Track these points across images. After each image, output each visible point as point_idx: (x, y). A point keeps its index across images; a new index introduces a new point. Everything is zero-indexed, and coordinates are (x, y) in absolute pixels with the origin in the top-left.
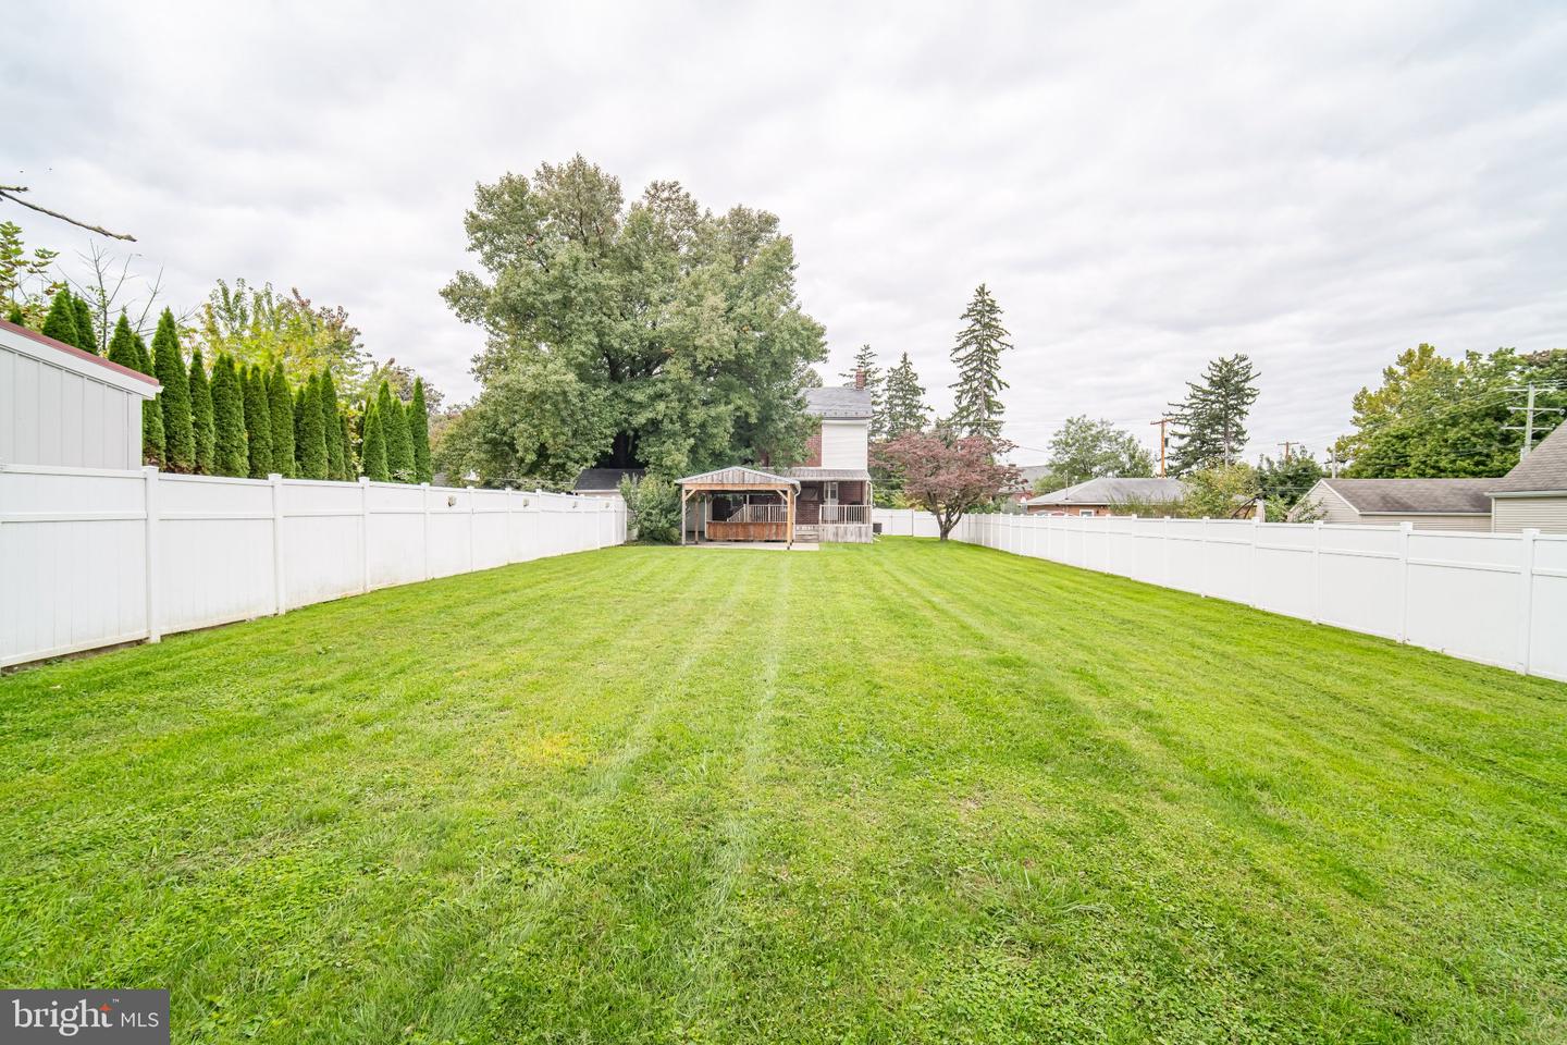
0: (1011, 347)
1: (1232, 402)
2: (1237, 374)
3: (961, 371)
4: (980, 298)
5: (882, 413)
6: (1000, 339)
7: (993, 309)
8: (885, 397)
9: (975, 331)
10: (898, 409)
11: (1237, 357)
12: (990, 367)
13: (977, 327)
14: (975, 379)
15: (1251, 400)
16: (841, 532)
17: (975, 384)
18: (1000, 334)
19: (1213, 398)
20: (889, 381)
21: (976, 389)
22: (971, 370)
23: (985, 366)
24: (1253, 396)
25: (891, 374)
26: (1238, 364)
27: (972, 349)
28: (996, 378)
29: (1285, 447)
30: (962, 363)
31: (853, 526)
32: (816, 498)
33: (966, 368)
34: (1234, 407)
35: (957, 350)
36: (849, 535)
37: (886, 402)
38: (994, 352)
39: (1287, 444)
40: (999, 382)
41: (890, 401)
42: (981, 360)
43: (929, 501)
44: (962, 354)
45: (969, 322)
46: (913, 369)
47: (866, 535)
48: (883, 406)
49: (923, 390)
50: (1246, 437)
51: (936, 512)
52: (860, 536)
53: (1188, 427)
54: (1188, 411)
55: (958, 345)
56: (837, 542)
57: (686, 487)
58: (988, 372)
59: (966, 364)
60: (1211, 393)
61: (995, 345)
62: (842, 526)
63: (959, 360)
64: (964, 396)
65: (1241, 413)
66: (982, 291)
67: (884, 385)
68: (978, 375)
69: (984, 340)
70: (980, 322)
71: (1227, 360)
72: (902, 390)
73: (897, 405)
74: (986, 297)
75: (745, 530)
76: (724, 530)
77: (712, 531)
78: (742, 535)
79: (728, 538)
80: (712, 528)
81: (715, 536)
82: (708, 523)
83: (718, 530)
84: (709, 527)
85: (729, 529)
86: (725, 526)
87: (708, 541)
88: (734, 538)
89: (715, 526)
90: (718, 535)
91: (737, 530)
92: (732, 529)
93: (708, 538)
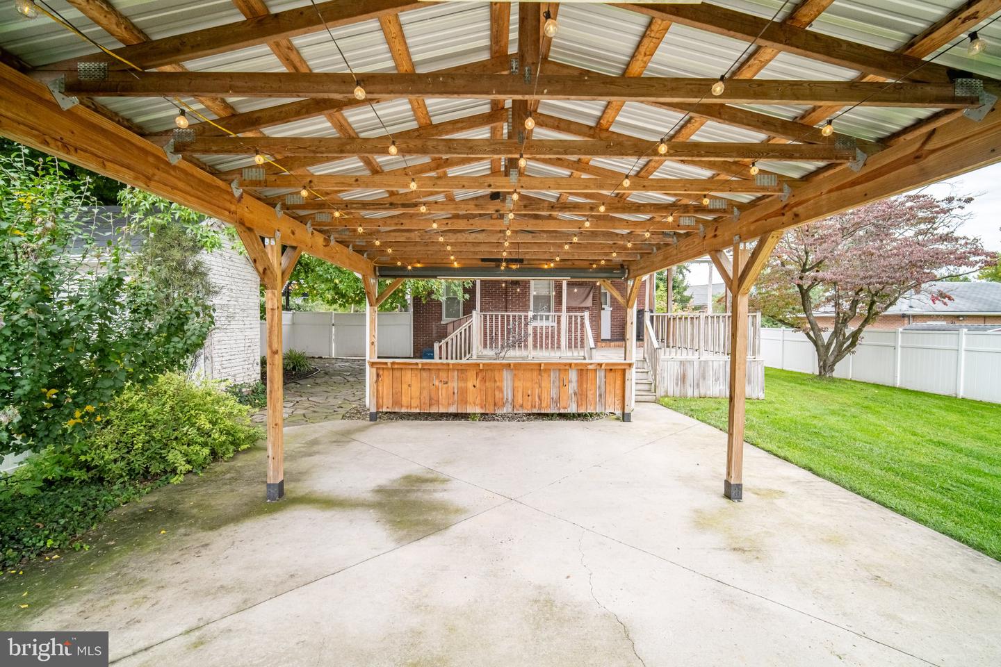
36: (711, 381)
47: (750, 380)
56: (685, 396)
62: (694, 357)
75: (487, 384)
76: (425, 384)
77: (386, 389)
78: (478, 401)
79: (434, 410)
80: (387, 377)
81: (397, 402)
82: (372, 364)
83: (405, 386)
84: (378, 375)
85: (436, 383)
86: (425, 374)
87: (374, 417)
88: (453, 410)
89: (397, 374)
90: (405, 400)
91: (462, 384)
92: (446, 383)
93: (373, 410)
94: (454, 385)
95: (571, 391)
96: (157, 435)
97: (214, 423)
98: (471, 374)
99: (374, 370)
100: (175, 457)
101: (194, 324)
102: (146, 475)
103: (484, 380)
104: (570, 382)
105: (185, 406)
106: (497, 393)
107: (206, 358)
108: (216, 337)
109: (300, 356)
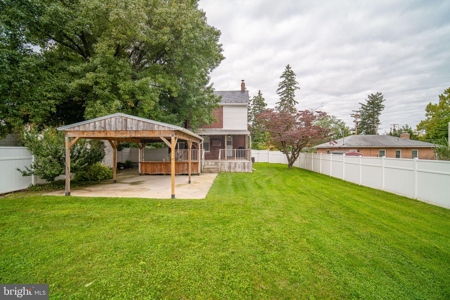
0: (299, 88)
1: (376, 110)
2: (378, 99)
3: (281, 97)
4: (287, 70)
5: (251, 113)
6: (295, 85)
7: (292, 73)
8: (252, 107)
9: (286, 82)
10: (257, 111)
11: (378, 93)
12: (291, 95)
13: (286, 81)
14: (285, 101)
15: (382, 109)
16: (233, 165)
17: (286, 102)
18: (295, 84)
19: (369, 108)
20: (254, 101)
21: (286, 104)
22: (285, 97)
23: (289, 96)
24: (383, 108)
25: (254, 98)
26: (378, 96)
27: (284, 89)
28: (293, 100)
29: (393, 126)
30: (281, 94)
31: (240, 162)
32: (220, 145)
33: (283, 96)
34: (376, 111)
35: (279, 89)
36: (237, 168)
37: (253, 109)
38: (293, 90)
39: (394, 125)
40: (294, 101)
41: (254, 109)
42: (288, 93)
43: (282, 146)
44: (281, 91)
45: (284, 79)
46: (263, 96)
47: (248, 168)
48: (251, 110)
49: (266, 104)
50: (379, 122)
51: (285, 152)
52: (244, 168)
53: (360, 119)
54: (359, 113)
55: (279, 87)
56: (230, 172)
57: (71, 135)
58: (290, 98)
59: (282, 95)
60: (368, 107)
61: (293, 88)
62: (233, 161)
63: (280, 93)
64: (282, 107)
65: (378, 114)
66: (288, 67)
67: (252, 103)
68: (287, 99)
69: (289, 85)
70: (287, 79)
71: (374, 95)
72: (259, 104)
73: (256, 110)
74: (290, 70)
75: (167, 167)
76: (152, 167)
77: (143, 168)
78: (164, 171)
79: (154, 173)
80: (144, 166)
81: (146, 171)
82: (140, 162)
83: (148, 168)
84: (142, 165)
85: (155, 167)
86: (152, 165)
87: (141, 175)
88: (159, 173)
89: (146, 165)
90: (148, 171)
91: (161, 167)
92: (157, 167)
93: (140, 173)
94: (159, 167)
95: (186, 169)
96: (95, 173)
97: (105, 172)
98: (163, 165)
99: (141, 164)
100: (99, 177)
101: (102, 155)
102: (94, 180)
103: (166, 166)
104: (185, 166)
105: (100, 169)
106: (169, 169)
107: (104, 161)
108: (106, 156)
109: (129, 162)
